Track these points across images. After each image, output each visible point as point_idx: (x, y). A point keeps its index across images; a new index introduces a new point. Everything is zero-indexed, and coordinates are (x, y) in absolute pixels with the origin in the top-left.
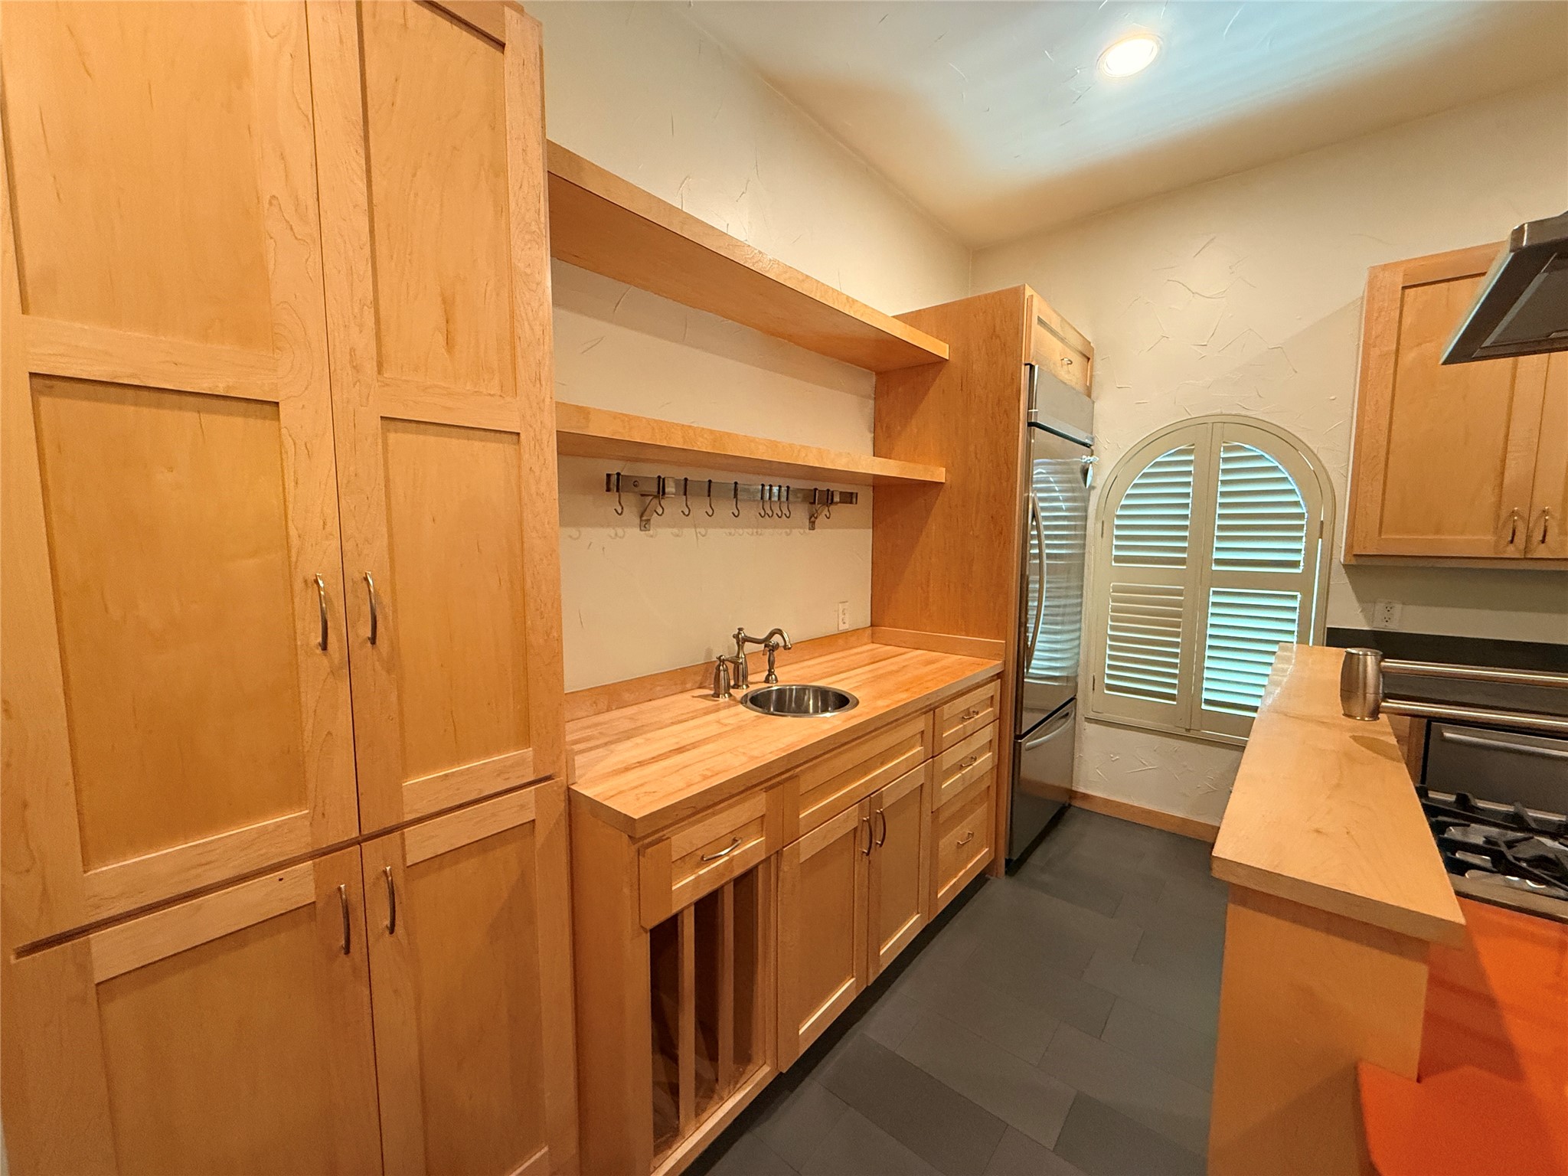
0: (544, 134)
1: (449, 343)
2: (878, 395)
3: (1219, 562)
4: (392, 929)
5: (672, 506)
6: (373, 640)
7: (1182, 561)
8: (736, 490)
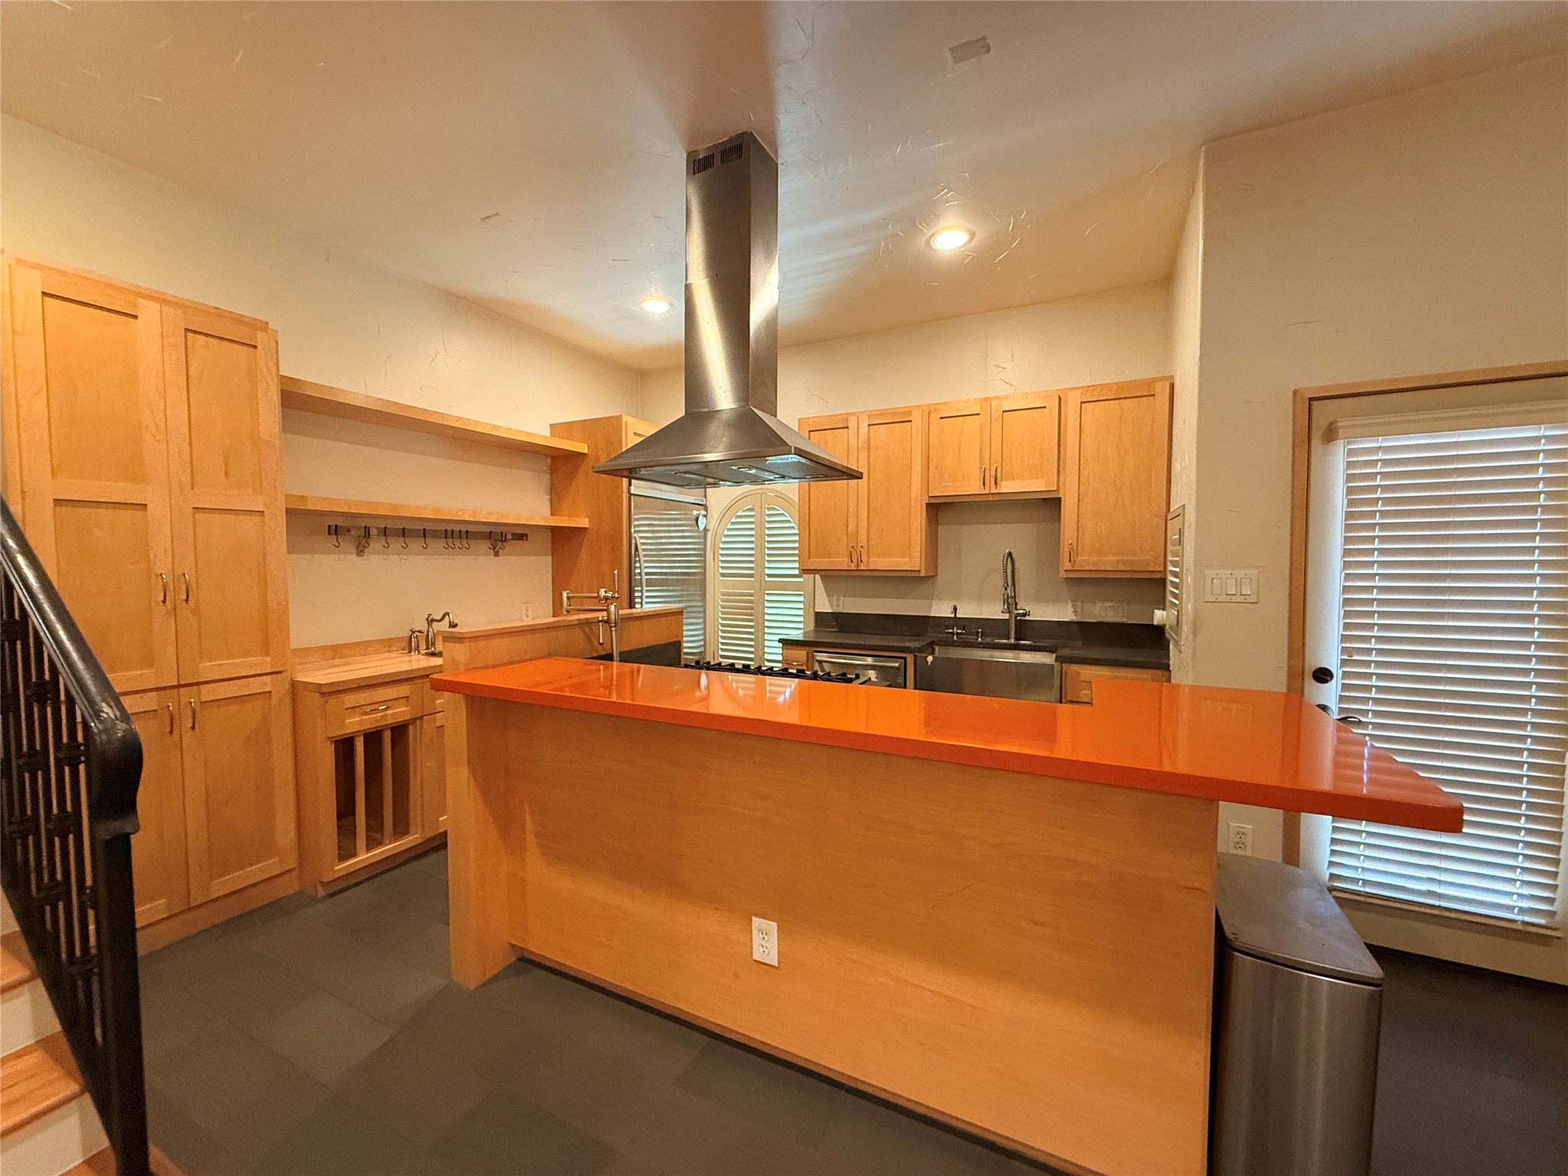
0: (278, 371)
1: (227, 474)
2: (553, 471)
3: (769, 576)
4: (193, 728)
5: (376, 544)
6: (187, 600)
7: (751, 576)
8: (424, 532)
